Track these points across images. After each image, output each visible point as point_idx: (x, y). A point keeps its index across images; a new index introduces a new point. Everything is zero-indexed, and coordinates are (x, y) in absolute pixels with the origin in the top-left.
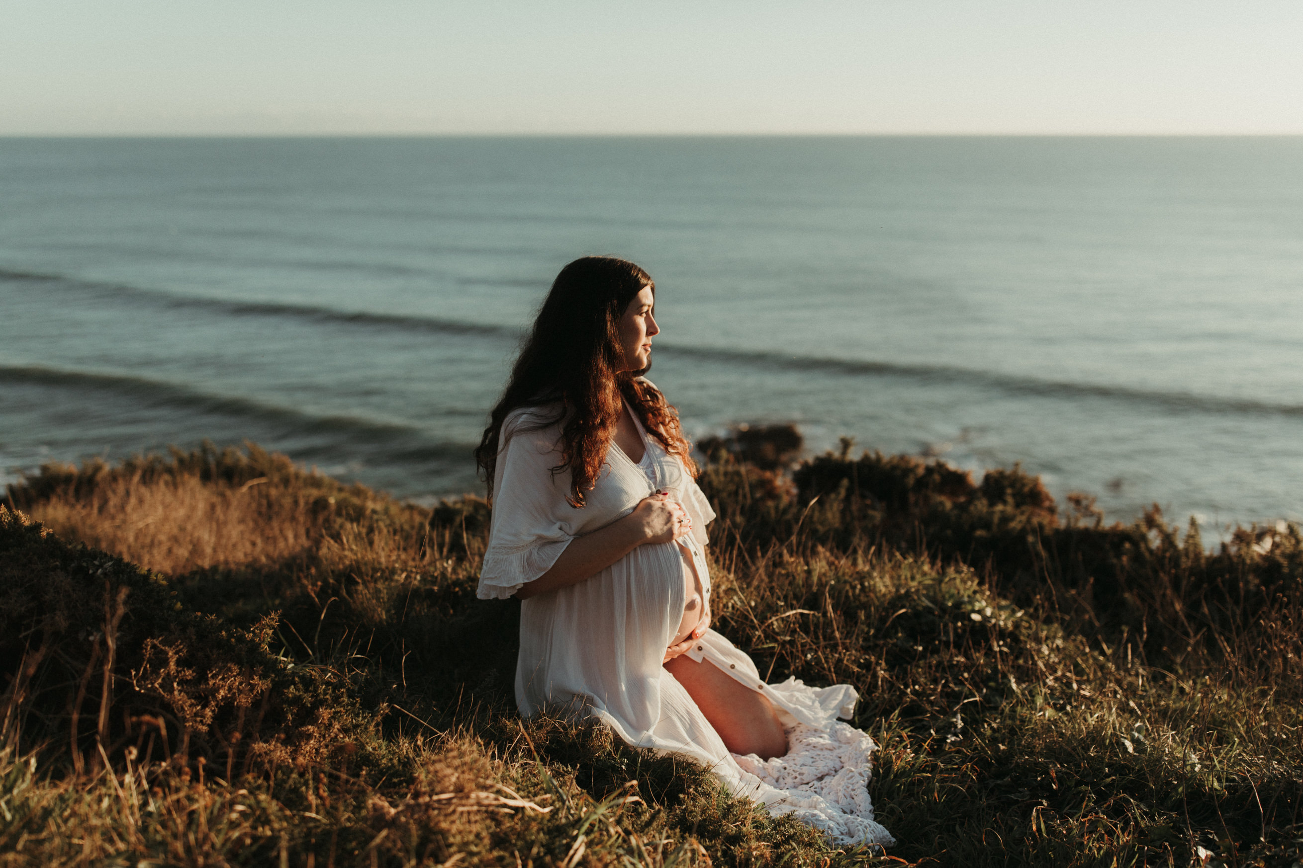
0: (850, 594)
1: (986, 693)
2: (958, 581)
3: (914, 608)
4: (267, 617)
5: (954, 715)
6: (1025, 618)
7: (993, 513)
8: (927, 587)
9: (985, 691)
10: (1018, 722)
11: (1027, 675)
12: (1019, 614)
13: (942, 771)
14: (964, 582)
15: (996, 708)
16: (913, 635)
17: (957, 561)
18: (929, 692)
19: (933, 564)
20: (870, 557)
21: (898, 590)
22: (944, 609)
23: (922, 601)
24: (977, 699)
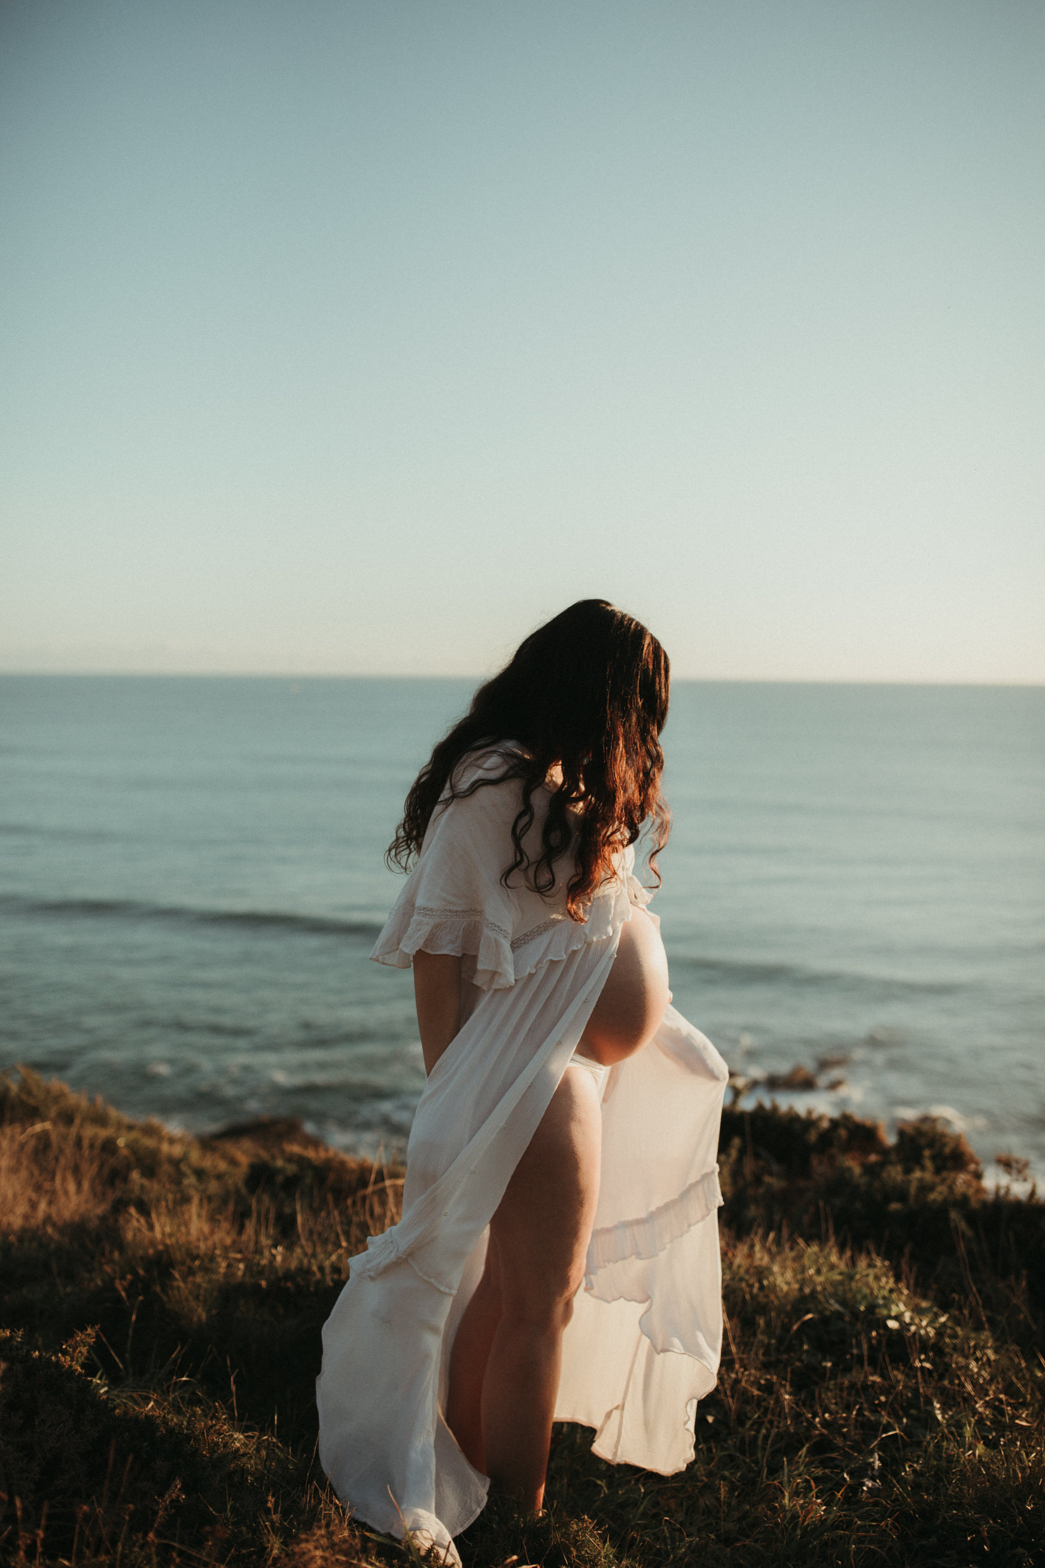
0: (748, 1297)
1: (907, 1423)
2: (871, 1279)
3: (820, 1313)
4: (81, 1332)
5: (871, 1453)
6: (950, 1324)
7: (909, 1182)
8: (833, 1284)
9: (905, 1420)
10: (944, 1464)
11: (954, 1399)
12: (943, 1319)
13: (859, 1528)
14: (877, 1278)
15: (919, 1444)
16: (822, 1347)
17: (869, 1253)
18: (841, 1422)
19: (841, 1252)
20: (768, 1244)
21: (801, 1289)
22: (855, 1314)
23: (830, 1304)
24: (897, 1431)
